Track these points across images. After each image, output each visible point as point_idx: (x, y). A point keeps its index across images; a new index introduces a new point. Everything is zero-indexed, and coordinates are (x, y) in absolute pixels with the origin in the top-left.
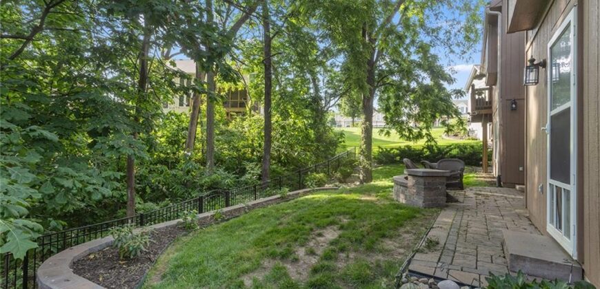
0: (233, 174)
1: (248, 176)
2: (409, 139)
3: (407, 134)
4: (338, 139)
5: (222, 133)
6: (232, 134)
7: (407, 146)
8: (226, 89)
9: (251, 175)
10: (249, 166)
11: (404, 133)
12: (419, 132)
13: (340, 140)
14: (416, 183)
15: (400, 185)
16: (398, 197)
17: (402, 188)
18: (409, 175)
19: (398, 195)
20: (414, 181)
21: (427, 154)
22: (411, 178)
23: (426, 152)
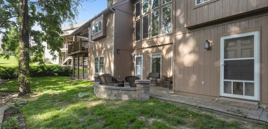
14: (144, 87)
15: (122, 90)
16: (119, 97)
17: (124, 91)
18: (137, 84)
19: (120, 96)
20: (142, 86)
21: (40, 71)
22: (139, 85)
23: (40, 70)
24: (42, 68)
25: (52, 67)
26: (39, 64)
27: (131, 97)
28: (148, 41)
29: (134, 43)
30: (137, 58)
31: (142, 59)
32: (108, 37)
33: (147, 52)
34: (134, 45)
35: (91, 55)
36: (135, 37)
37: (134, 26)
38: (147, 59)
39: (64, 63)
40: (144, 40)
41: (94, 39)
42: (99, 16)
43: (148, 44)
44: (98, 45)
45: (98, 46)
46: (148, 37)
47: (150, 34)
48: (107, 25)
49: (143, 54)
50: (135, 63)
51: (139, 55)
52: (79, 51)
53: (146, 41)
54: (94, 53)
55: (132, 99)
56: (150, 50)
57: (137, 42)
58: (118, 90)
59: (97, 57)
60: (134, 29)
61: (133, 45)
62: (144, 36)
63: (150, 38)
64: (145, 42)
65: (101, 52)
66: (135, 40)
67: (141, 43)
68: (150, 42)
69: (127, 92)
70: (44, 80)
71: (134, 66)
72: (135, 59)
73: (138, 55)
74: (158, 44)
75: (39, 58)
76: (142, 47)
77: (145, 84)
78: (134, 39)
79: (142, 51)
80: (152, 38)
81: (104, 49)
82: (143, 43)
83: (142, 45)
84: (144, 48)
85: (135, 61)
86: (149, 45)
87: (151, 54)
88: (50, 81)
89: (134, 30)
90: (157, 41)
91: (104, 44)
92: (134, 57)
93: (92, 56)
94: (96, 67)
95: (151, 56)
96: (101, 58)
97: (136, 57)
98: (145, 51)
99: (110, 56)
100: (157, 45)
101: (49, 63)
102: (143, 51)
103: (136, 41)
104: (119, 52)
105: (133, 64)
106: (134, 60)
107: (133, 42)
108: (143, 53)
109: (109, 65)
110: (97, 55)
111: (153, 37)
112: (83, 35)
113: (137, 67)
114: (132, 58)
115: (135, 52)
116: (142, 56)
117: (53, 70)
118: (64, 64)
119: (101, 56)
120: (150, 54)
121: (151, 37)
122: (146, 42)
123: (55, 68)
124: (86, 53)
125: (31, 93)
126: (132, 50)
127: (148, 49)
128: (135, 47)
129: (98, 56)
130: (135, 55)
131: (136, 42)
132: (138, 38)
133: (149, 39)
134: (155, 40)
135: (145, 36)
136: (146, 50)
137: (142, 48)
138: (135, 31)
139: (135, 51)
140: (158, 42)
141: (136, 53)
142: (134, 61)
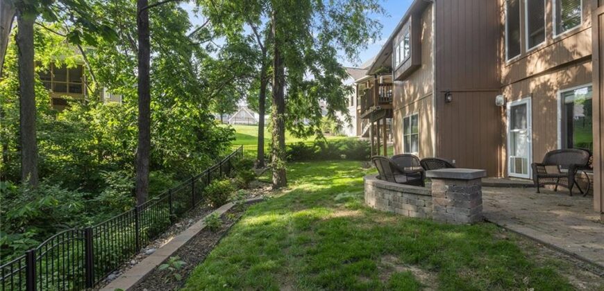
0: (79, 191)
1: (109, 193)
2: (298, 135)
3: (297, 130)
4: (227, 136)
5: (49, 127)
6: (68, 129)
7: (300, 143)
8: (45, 64)
9: (114, 192)
10: (109, 176)
11: (293, 129)
12: (310, 128)
13: (229, 137)
14: (451, 190)
15: (402, 192)
16: (396, 209)
17: (406, 196)
18: (433, 178)
19: (397, 206)
20: (447, 187)
21: (318, 151)
22: (440, 183)
23: (317, 148)
24: (321, 144)
25: (336, 143)
26: (317, 138)
27: (423, 211)
28: (545, 51)
29: (503, 66)
30: (513, 108)
31: (529, 109)
32: (424, 66)
33: (545, 87)
34: (504, 71)
35: (397, 113)
36: (507, 49)
37: (504, 19)
38: (545, 109)
39: (363, 134)
40: (531, 53)
41: (398, 76)
42: (405, 21)
43: (546, 62)
44: (408, 88)
45: (408, 92)
46: (544, 40)
47: (551, 27)
48: (422, 38)
49: (532, 95)
50: (508, 123)
51: (519, 100)
52: (374, 108)
53: (538, 54)
54: (403, 109)
55: (424, 217)
56: (553, 78)
57: (513, 63)
58: (394, 191)
59: (407, 116)
60: (502, 27)
61: (501, 71)
62: (530, 38)
63: (552, 42)
64: (535, 56)
65: (413, 103)
66: (507, 58)
67: (525, 60)
68: (552, 52)
69: (412, 197)
70: (319, 167)
71: (505, 131)
72: (509, 113)
73: (515, 98)
74: (579, 54)
75: (315, 128)
76: (525, 73)
77: (454, 180)
78: (504, 56)
79: (527, 86)
80: (559, 40)
81: (418, 96)
82: (529, 62)
83: (526, 69)
84: (533, 77)
85: (508, 118)
86: (550, 64)
87: (559, 93)
88: (327, 168)
89: (504, 30)
90: (575, 46)
91: (417, 84)
92: (505, 107)
93: (400, 115)
94: (406, 138)
95: (559, 98)
96: (413, 117)
97: (509, 106)
98: (538, 83)
99: (429, 112)
100: (576, 57)
101: (343, 136)
102: (532, 85)
103: (510, 60)
104: (449, 98)
105: (502, 126)
106: (506, 115)
107: (500, 64)
108: (531, 92)
109: (427, 133)
110: (407, 112)
111: (561, 35)
112: (380, 72)
113: (514, 135)
114: (498, 110)
115: (507, 93)
116: (528, 101)
117: (337, 148)
118: (363, 136)
119: (414, 114)
120: (556, 91)
121: (554, 37)
122: (539, 57)
123: (341, 145)
124: (387, 110)
125: (286, 186)
126: (500, 88)
127: (547, 77)
128: (507, 77)
129: (409, 114)
130: (506, 100)
131: (508, 62)
132: (514, 49)
133: (549, 45)
134: (568, 43)
135: (536, 38)
136: (542, 81)
137: (528, 75)
138: (506, 33)
139: (508, 88)
140: (579, 49)
141: (510, 96)
142: (504, 118)
